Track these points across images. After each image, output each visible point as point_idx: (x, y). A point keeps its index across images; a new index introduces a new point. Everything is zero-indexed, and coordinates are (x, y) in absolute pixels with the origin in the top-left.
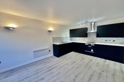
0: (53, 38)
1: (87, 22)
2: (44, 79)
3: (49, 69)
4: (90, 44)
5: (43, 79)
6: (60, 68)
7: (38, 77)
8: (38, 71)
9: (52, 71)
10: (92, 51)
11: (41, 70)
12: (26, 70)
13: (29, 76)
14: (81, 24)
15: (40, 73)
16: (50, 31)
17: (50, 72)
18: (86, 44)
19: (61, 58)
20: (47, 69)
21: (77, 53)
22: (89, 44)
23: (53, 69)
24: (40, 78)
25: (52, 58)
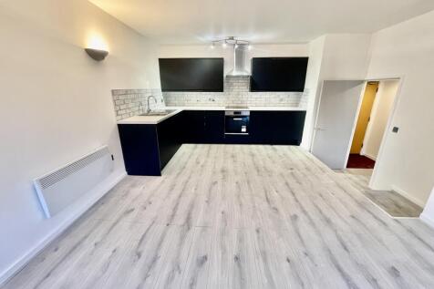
0: (113, 92)
1: (232, 38)
2: (205, 258)
4: (239, 112)
7: (177, 267)
10: (244, 130)
14: (214, 45)
17: (196, 228)
18: (226, 114)
20: (174, 227)
21: (200, 146)
22: (236, 113)
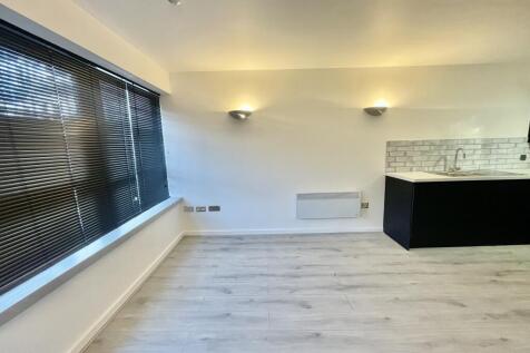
0: (389, 144)
2: (309, 307)
3: (344, 281)
5: (305, 305)
6: (397, 299)
7: (293, 290)
8: (298, 268)
9: (350, 295)
11: (310, 270)
12: (268, 250)
13: (270, 272)
15: (303, 279)
16: (374, 113)
17: (342, 295)
19: (425, 259)
20: (335, 280)
23: (359, 290)
24: (298, 296)
25: (370, 241)
